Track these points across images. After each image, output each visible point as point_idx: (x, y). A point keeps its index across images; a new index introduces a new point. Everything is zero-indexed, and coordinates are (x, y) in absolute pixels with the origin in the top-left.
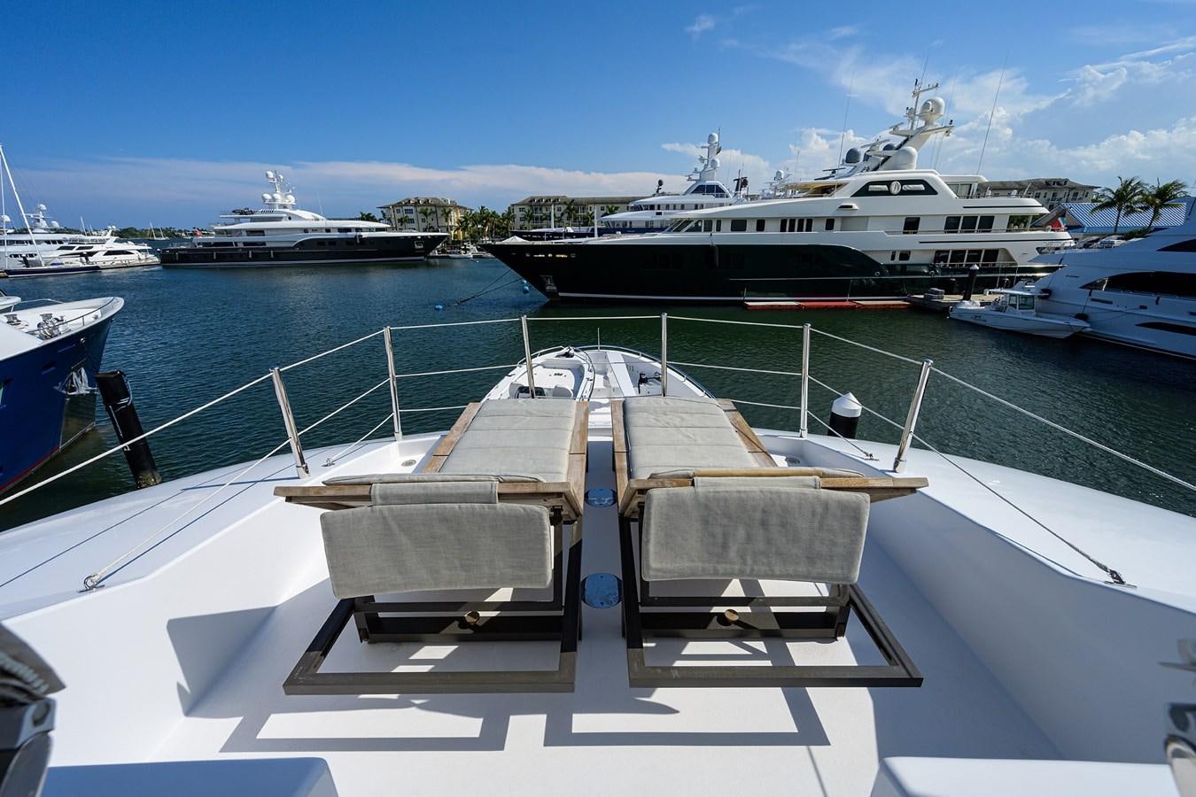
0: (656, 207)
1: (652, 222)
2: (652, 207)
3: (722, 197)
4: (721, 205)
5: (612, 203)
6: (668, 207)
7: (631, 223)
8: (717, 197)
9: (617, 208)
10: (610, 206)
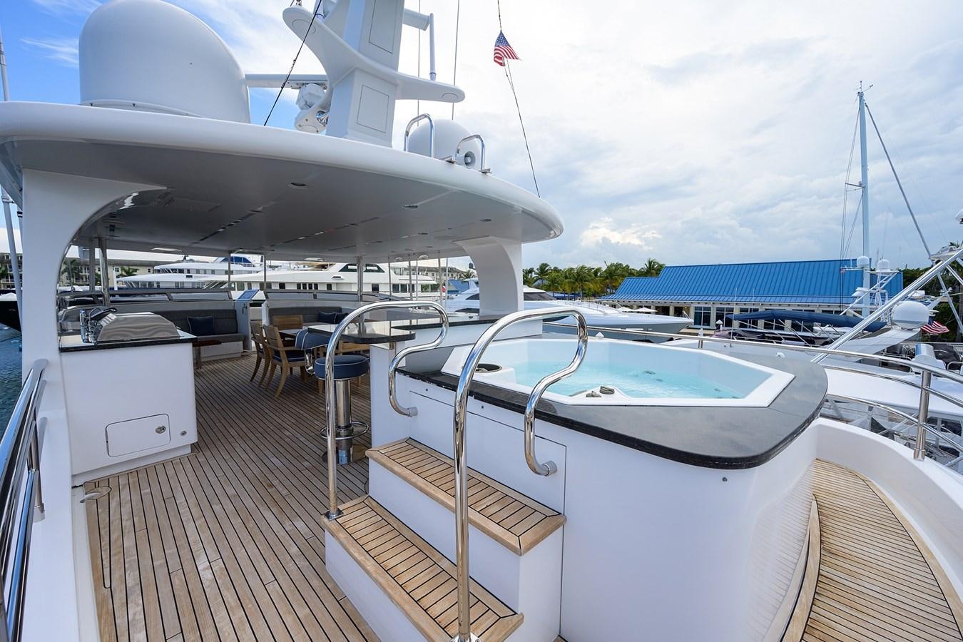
0: (186, 271)
1: (183, 283)
2: (181, 271)
3: (249, 266)
4: (250, 272)
5: (128, 265)
6: (198, 271)
7: (158, 283)
8: (245, 266)
9: (136, 270)
10: (126, 268)
